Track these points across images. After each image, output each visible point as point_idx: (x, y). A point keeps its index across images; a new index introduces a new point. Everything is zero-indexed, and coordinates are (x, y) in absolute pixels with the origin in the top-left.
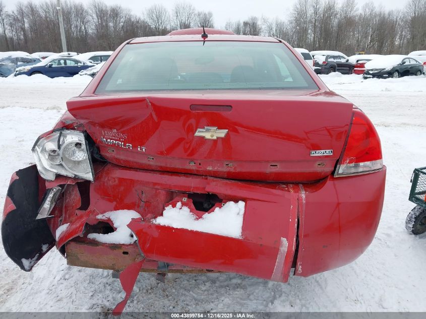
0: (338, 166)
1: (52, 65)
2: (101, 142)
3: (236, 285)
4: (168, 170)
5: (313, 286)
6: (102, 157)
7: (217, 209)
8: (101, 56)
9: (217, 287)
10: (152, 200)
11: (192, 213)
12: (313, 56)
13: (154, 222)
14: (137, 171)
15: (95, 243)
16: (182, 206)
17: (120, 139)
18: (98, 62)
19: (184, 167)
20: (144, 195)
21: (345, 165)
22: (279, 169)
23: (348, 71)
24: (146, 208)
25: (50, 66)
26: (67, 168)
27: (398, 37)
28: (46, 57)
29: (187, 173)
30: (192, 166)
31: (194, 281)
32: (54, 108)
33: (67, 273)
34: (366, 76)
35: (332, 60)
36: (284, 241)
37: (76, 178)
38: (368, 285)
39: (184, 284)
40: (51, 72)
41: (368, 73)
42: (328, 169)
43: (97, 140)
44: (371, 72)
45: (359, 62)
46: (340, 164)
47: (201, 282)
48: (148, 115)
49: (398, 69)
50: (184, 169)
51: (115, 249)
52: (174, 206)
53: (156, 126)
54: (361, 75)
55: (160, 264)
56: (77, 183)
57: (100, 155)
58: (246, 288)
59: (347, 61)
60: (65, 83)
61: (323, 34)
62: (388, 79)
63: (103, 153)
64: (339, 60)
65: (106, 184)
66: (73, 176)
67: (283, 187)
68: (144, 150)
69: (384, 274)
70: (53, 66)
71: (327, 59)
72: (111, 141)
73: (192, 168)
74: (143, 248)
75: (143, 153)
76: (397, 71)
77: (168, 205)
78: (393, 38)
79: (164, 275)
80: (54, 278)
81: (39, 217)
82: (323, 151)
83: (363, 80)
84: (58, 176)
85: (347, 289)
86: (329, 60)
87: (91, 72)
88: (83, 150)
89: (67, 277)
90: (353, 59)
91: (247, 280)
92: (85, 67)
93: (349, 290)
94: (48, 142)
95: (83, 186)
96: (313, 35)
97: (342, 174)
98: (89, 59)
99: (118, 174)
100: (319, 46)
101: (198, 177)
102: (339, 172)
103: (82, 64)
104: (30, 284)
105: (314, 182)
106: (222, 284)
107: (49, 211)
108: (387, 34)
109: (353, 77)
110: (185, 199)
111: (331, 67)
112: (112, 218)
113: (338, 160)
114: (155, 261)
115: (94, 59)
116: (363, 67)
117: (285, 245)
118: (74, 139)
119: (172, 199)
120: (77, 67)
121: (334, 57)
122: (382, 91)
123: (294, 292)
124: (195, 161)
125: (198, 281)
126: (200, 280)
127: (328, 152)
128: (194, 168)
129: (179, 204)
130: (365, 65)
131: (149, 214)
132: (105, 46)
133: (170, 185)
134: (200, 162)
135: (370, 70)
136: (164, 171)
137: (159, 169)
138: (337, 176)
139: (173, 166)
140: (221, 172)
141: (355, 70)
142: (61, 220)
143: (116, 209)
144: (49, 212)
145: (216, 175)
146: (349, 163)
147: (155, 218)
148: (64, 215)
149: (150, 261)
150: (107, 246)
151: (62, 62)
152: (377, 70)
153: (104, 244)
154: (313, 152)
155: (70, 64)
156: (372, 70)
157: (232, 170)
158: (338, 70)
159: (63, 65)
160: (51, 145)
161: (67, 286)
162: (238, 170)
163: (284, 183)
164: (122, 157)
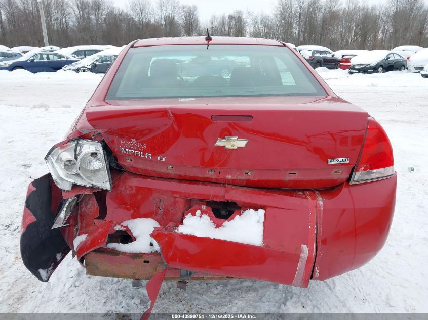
0: (354, 173)
1: (34, 59)
2: (120, 152)
3: (247, 287)
4: (187, 178)
5: (321, 287)
6: (119, 166)
7: (237, 217)
8: (85, 51)
9: (229, 290)
10: (171, 209)
11: (212, 221)
12: (300, 51)
13: (176, 230)
14: (155, 180)
15: (115, 252)
16: (202, 214)
17: (139, 148)
18: (82, 57)
19: (203, 176)
20: (162, 203)
21: (360, 172)
22: (298, 176)
23: (333, 66)
24: (164, 216)
25: (32, 61)
26: (84, 178)
27: (381, 31)
28: (27, 51)
29: (206, 181)
30: (211, 174)
31: (205, 285)
32: (41, 106)
33: (77, 280)
34: (351, 71)
35: (318, 55)
36: (305, 248)
37: (93, 187)
38: (374, 284)
39: (195, 288)
40: (33, 66)
41: (353, 68)
42: (345, 176)
43: (115, 149)
44: (356, 67)
45: (345, 57)
46: (355, 172)
47: (213, 285)
48: (169, 126)
49: (382, 64)
50: (203, 178)
51: (136, 259)
52: (194, 215)
53: (177, 136)
54: (347, 71)
55: (183, 272)
56: (94, 193)
57: (118, 164)
58: (258, 291)
59: (333, 56)
60: (48, 78)
61: (308, 27)
62: (372, 74)
63: (121, 162)
64: (325, 55)
65: (123, 193)
66: (91, 185)
67: (300, 194)
68: (164, 159)
69: (388, 273)
70: (35, 61)
71: (313, 54)
72: (130, 150)
73: (211, 177)
74: (166, 257)
75: (162, 162)
76: (382, 66)
77: (187, 214)
78: (376, 32)
79: (185, 282)
80: (64, 286)
81: (55, 227)
82: (340, 159)
83: (349, 75)
84: (75, 186)
85: (354, 289)
86: (316, 55)
87: (76, 67)
88: (99, 159)
89: (77, 284)
90: (339, 54)
91: (257, 282)
92: (69, 62)
93: (356, 289)
94: (64, 151)
95: (100, 195)
96: (298, 29)
97: (357, 181)
98: (73, 53)
99: (135, 182)
100: (304, 40)
101: (216, 184)
102: (355, 180)
103: (65, 59)
104: (40, 292)
105: (330, 189)
106: (234, 287)
107: (64, 220)
108: (370, 28)
109: (339, 72)
110: (204, 207)
111: (318, 62)
112: (130, 227)
113: (354, 168)
114: (177, 269)
115: (77, 53)
116: (349, 62)
117: (305, 251)
118: (91, 149)
119: (190, 207)
120: (60, 62)
121: (321, 52)
122: (369, 86)
123: (304, 293)
124: (215, 170)
125: (209, 285)
126: (211, 283)
127: (345, 160)
128: (213, 177)
129: (198, 212)
130: (351, 60)
131: (170, 223)
132: (87, 39)
133: (189, 193)
134: (219, 170)
135: (355, 65)
136: (182, 179)
137: (177, 177)
138: (353, 183)
139: (192, 175)
140: (240, 180)
141: (341, 65)
142: (77, 230)
143: (134, 217)
144: (64, 222)
145: (235, 183)
146: (364, 170)
147: (177, 227)
148: (79, 224)
149: (172, 269)
150: (127, 256)
151: (45, 56)
152: (362, 65)
153: (124, 254)
154: (330, 160)
155: (53, 58)
156: (357, 65)
157: (251, 178)
158: (325, 65)
159: (46, 60)
160: (67, 155)
161: (78, 293)
162: (257, 178)
163: (300, 190)
164: (140, 166)
